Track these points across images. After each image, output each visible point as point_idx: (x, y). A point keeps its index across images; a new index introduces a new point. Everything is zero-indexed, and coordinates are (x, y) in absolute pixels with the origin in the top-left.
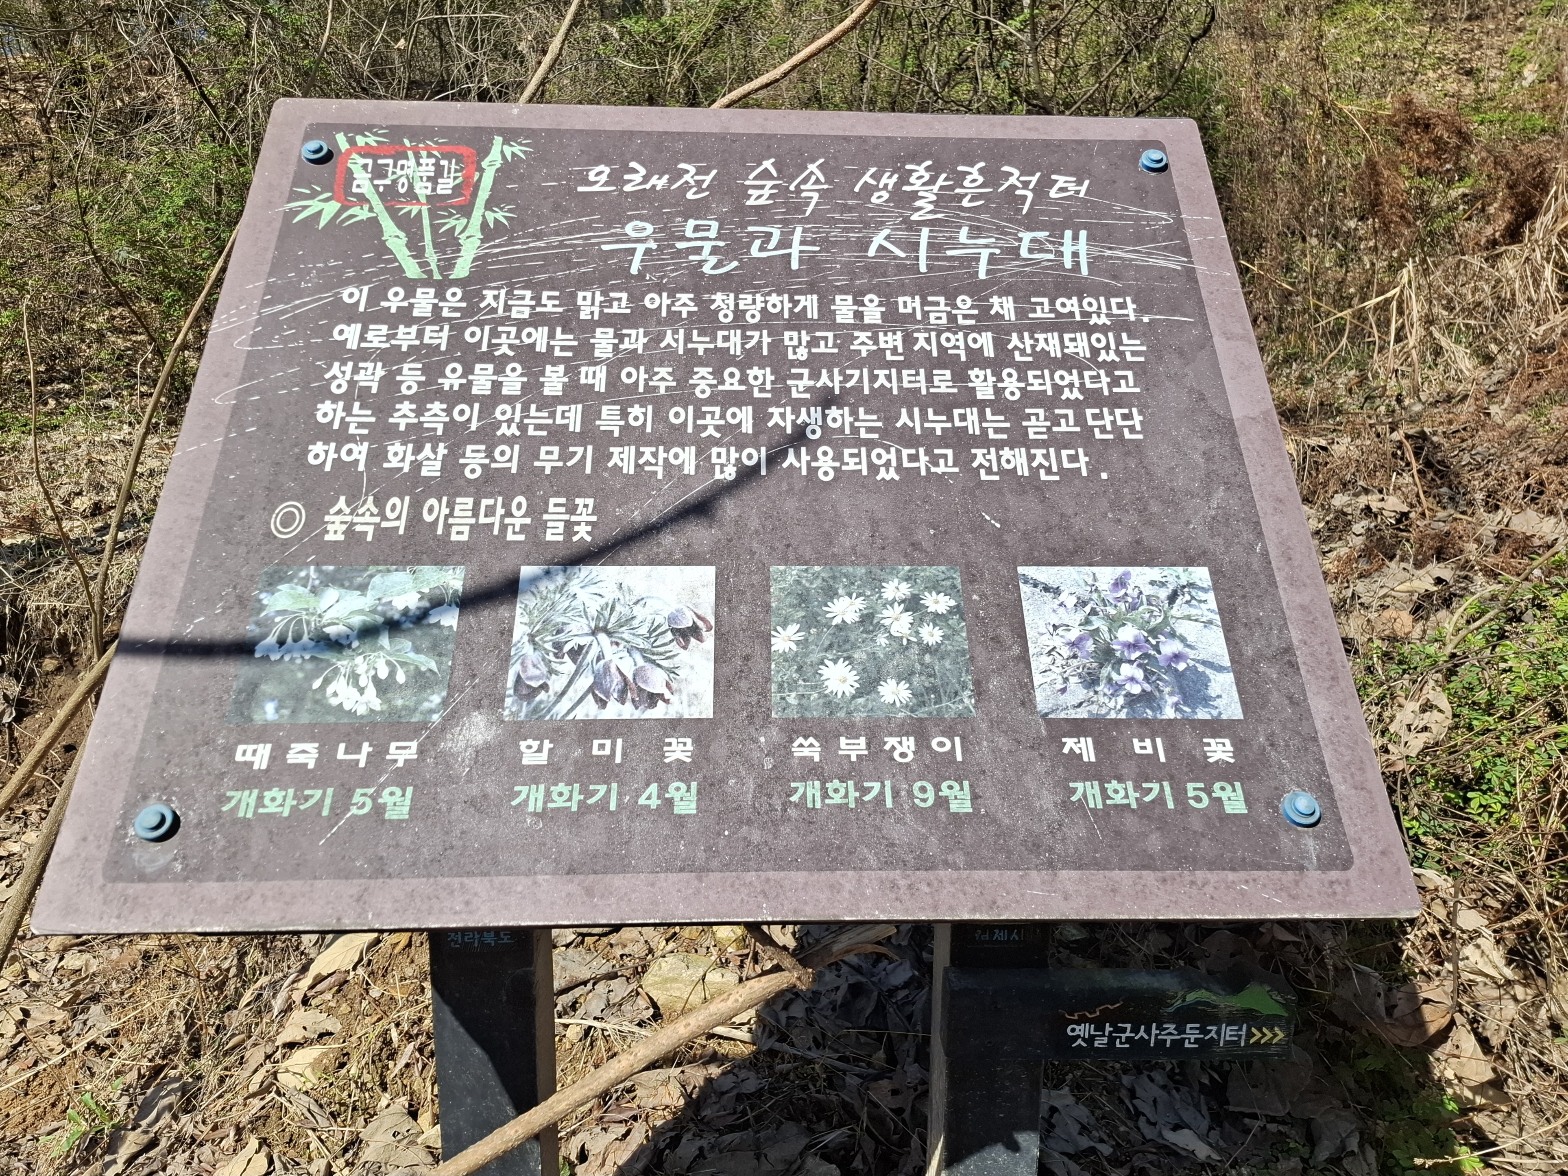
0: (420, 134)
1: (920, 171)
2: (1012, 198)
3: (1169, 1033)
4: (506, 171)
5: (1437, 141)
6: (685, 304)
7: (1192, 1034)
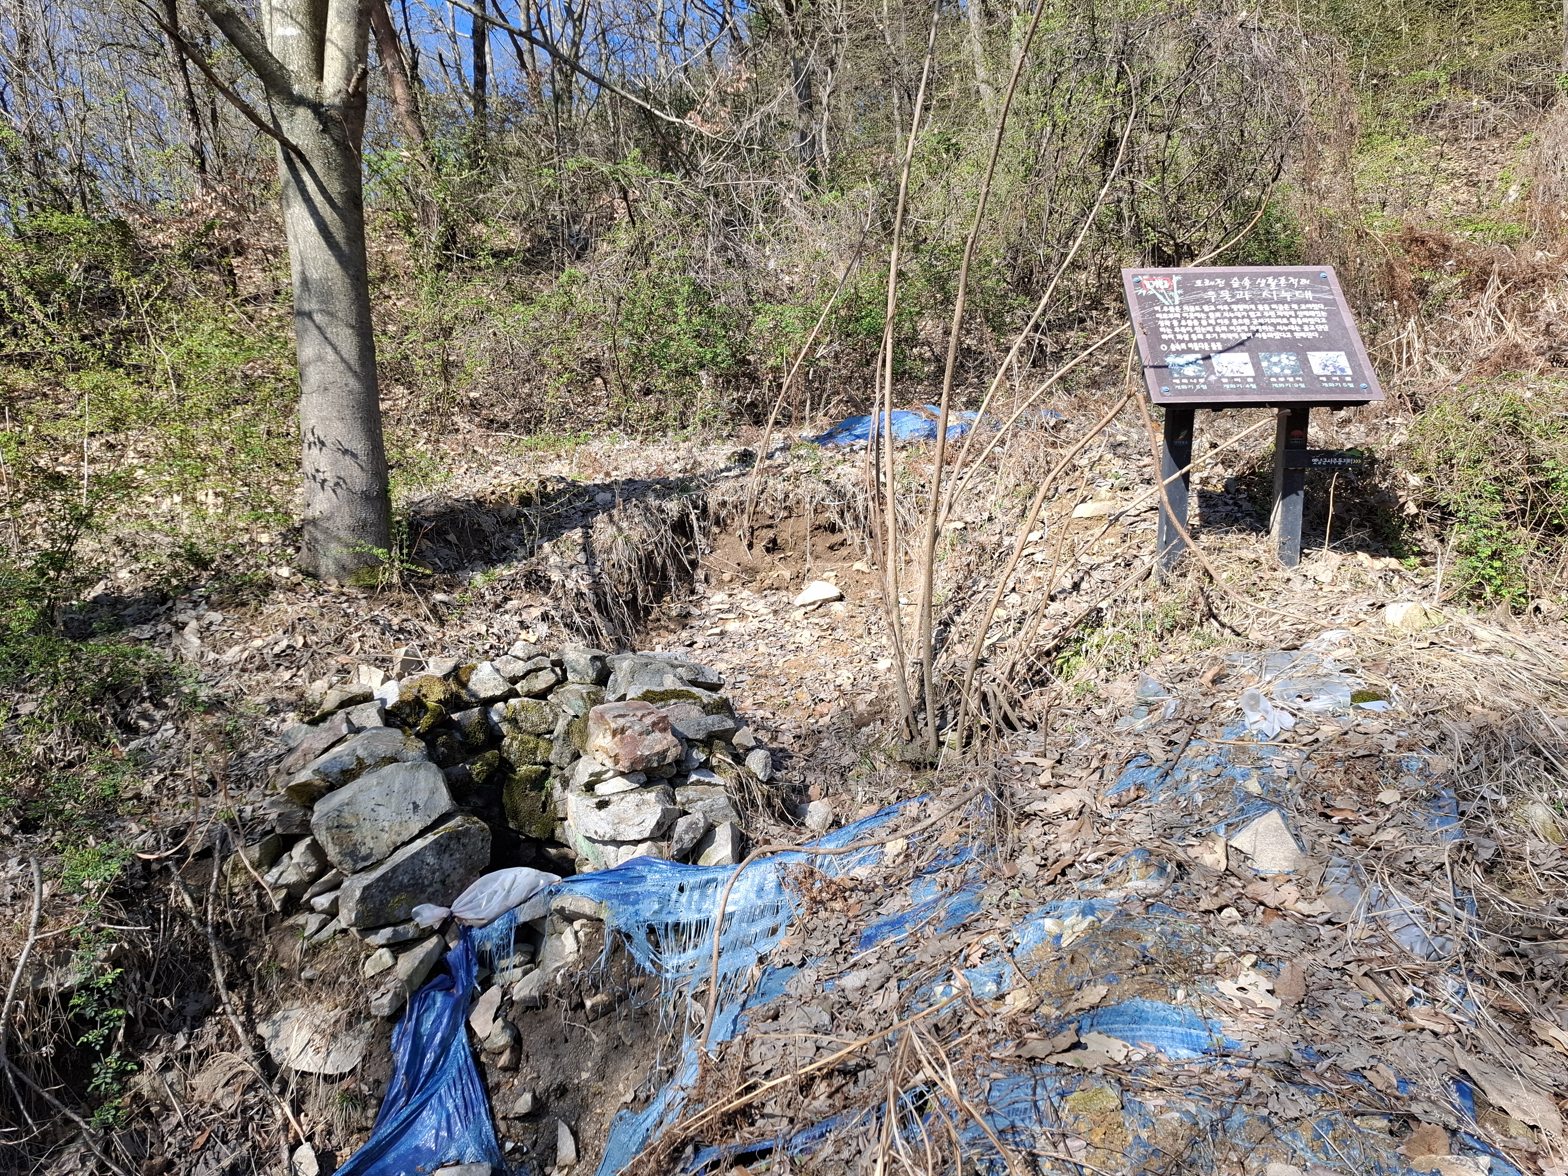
0: (1157, 275)
1: (1270, 279)
2: (1292, 285)
3: (1335, 461)
4: (1178, 282)
5: (1430, 250)
6: (1226, 307)
7: (1340, 461)
